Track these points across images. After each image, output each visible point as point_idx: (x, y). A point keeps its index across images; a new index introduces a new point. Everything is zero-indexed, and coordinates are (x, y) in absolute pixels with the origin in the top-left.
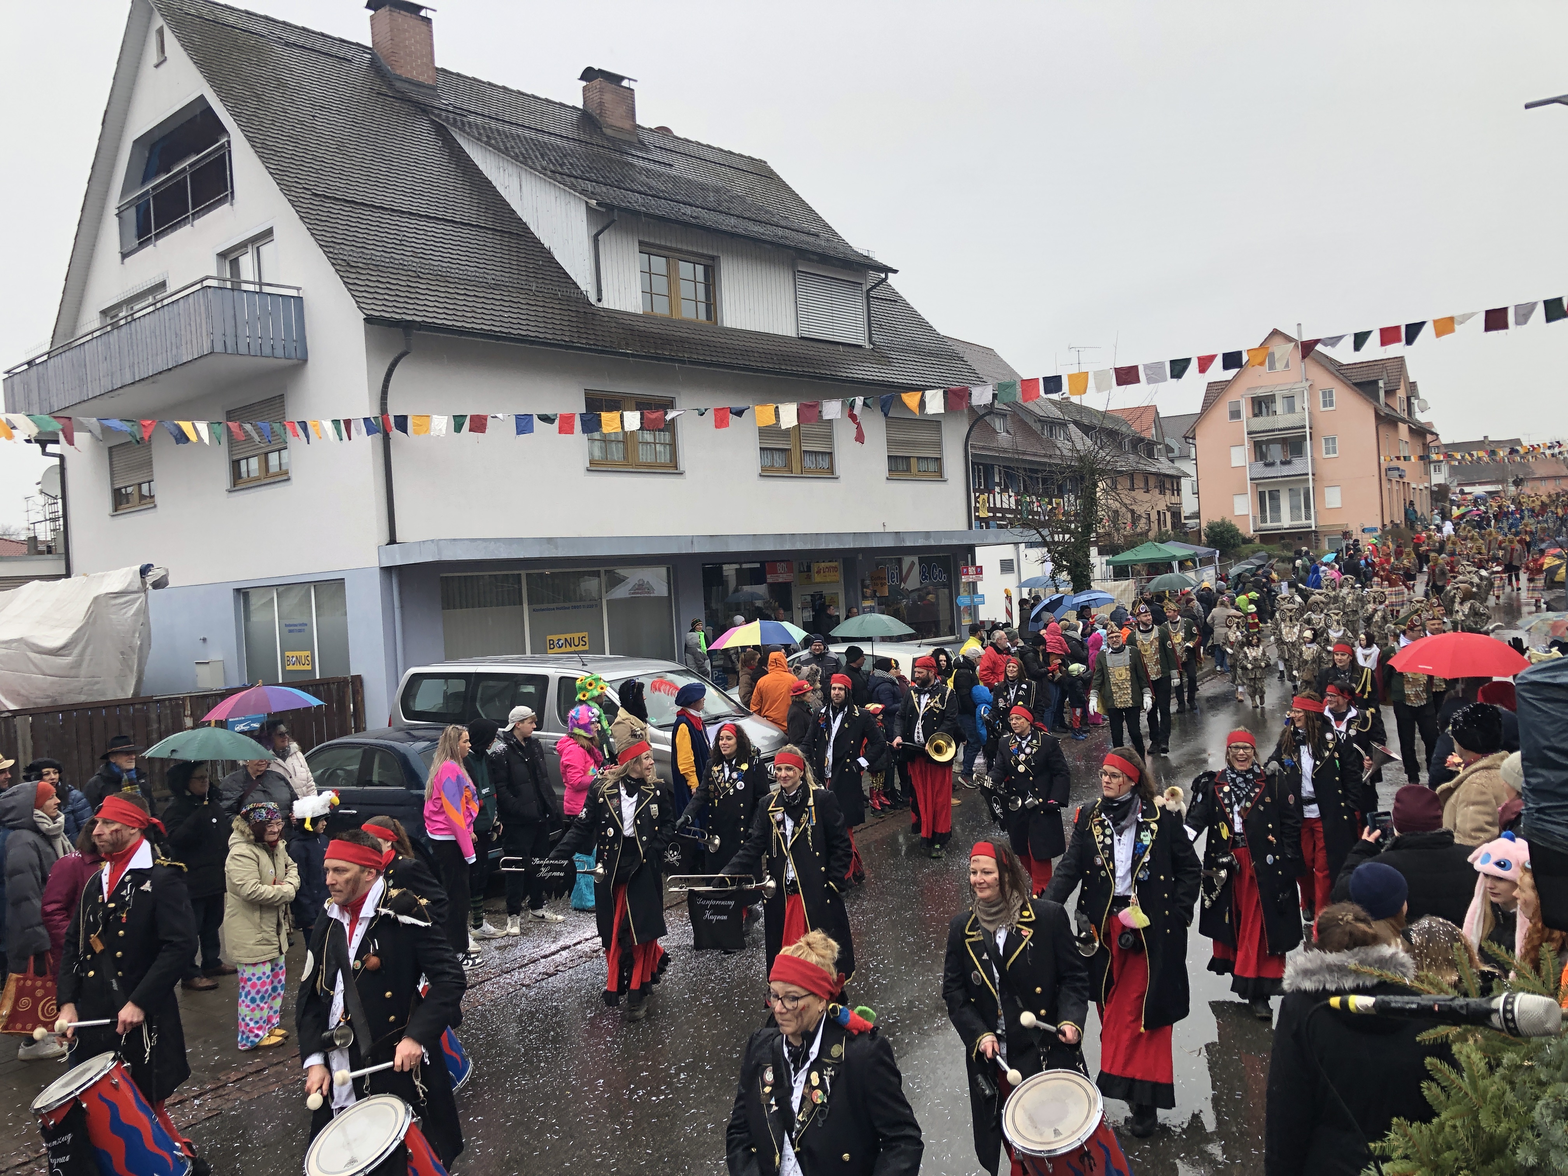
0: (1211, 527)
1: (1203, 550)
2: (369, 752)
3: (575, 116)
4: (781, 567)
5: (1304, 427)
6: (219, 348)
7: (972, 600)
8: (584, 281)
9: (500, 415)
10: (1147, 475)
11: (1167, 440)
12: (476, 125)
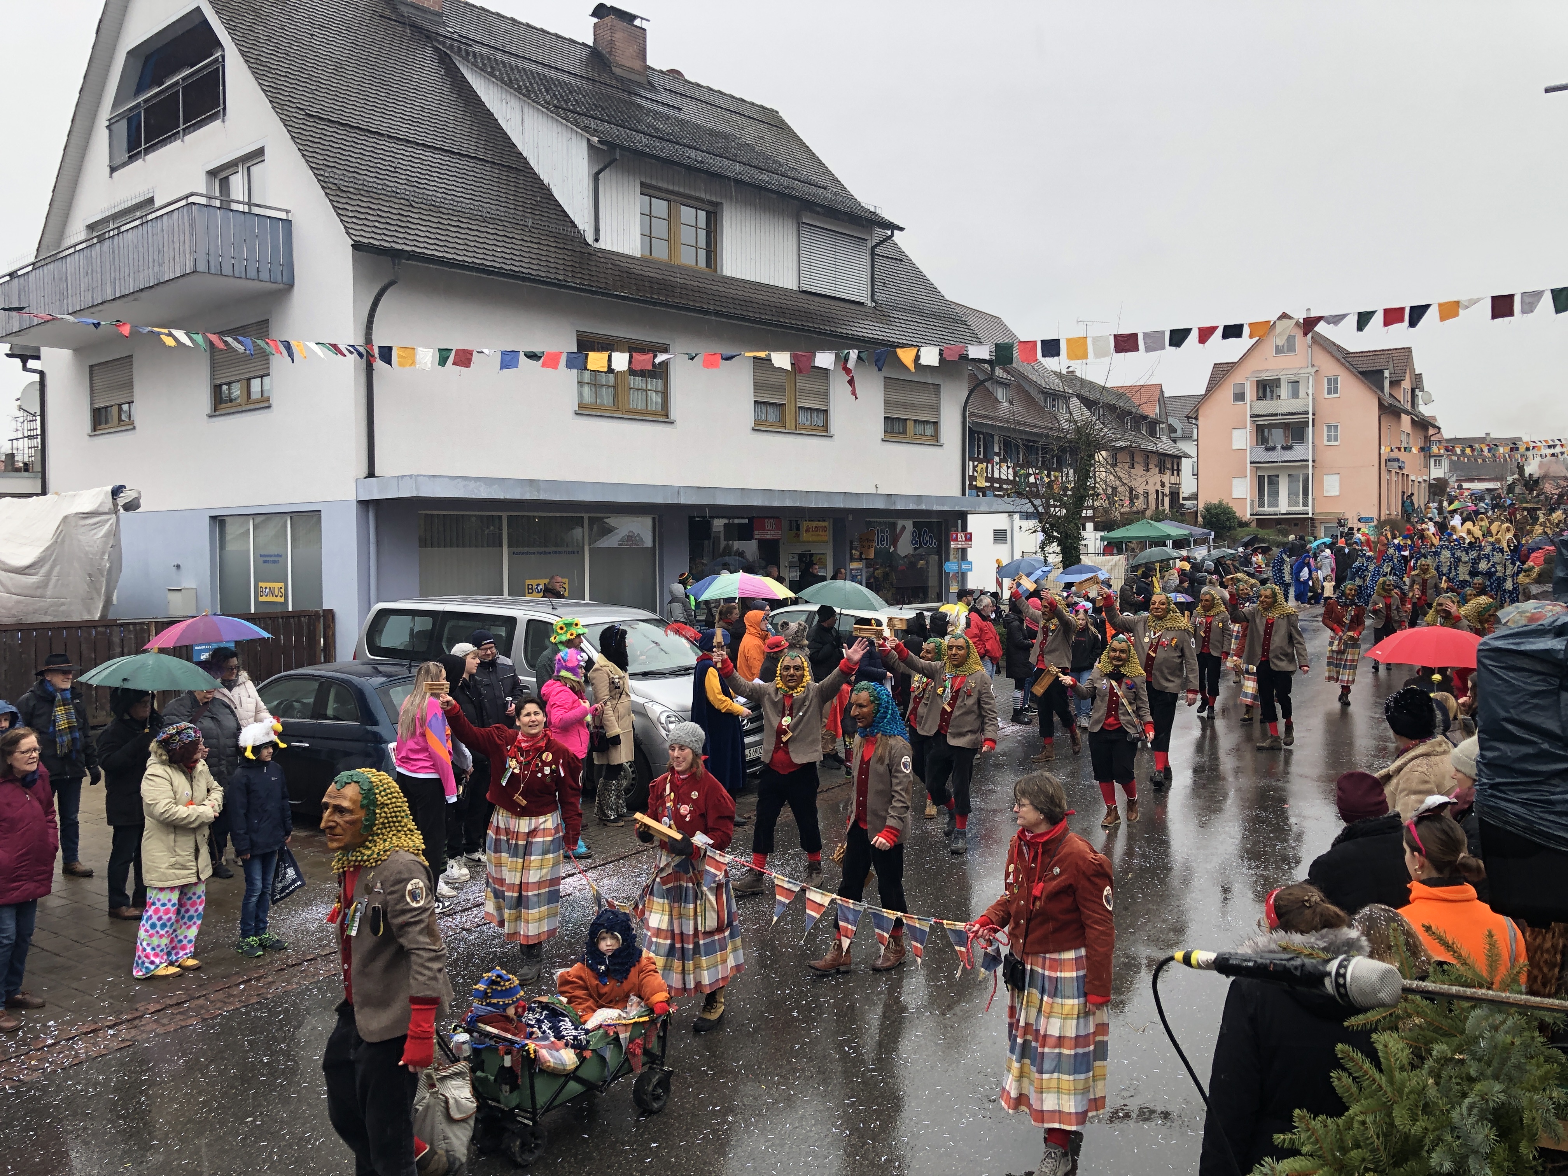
0: (1208, 509)
1: (1198, 531)
2: (325, 685)
3: (585, 53)
4: (769, 523)
5: (1307, 413)
6: (202, 267)
7: (960, 567)
8: (583, 221)
9: (486, 351)
10: (1148, 454)
11: (1171, 420)
12: (481, 55)
